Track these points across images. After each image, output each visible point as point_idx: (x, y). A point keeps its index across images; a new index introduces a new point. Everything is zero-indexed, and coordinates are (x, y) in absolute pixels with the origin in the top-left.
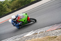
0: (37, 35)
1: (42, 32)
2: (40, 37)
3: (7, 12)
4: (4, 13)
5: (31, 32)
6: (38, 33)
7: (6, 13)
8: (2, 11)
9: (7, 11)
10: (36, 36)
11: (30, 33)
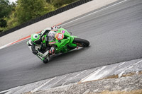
0: (117, 81)
1: (132, 74)
2: (125, 90)
3: (45, 12)
4: (39, 13)
5: (99, 70)
6: (120, 75)
7: (42, 14)
8: (32, 8)
9: (46, 10)
10: (114, 84)
11: (97, 72)
